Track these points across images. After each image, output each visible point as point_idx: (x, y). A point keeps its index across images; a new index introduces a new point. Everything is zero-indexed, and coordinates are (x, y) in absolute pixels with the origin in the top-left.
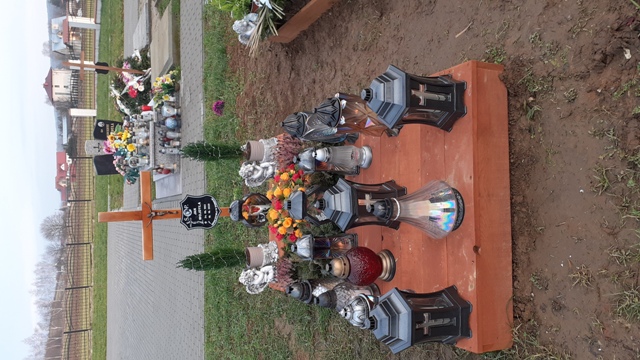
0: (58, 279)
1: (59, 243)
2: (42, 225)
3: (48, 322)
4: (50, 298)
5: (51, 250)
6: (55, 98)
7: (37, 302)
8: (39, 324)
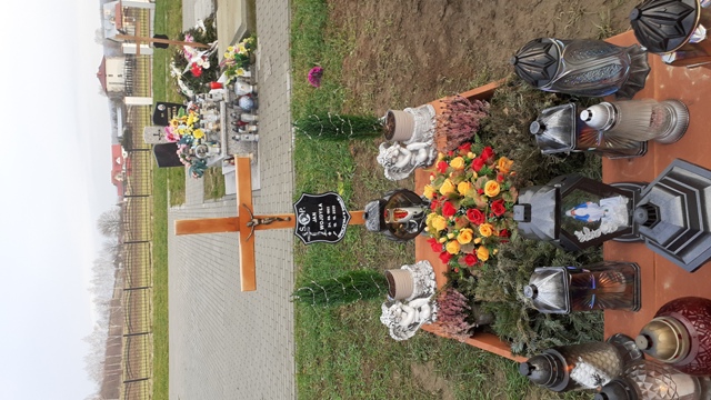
0: (116, 276)
1: (117, 239)
2: (99, 221)
3: (108, 320)
4: (109, 295)
5: (108, 247)
6: (109, 88)
7: (96, 300)
8: (98, 322)
